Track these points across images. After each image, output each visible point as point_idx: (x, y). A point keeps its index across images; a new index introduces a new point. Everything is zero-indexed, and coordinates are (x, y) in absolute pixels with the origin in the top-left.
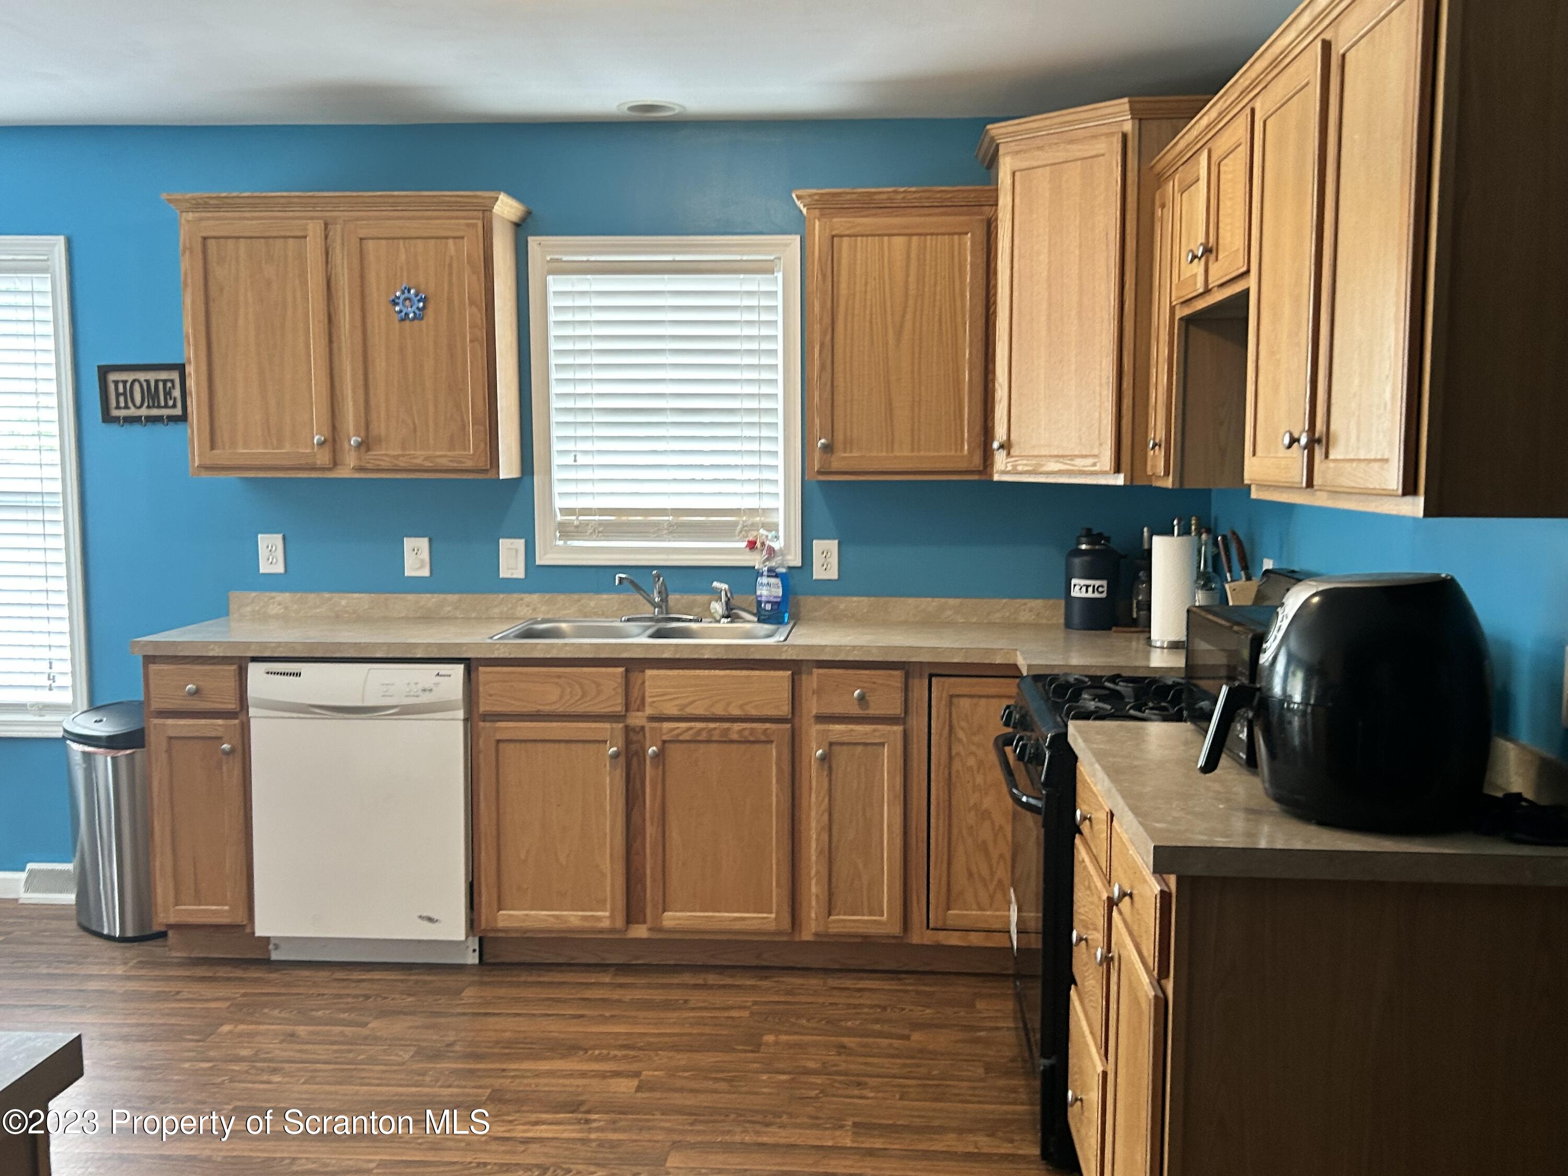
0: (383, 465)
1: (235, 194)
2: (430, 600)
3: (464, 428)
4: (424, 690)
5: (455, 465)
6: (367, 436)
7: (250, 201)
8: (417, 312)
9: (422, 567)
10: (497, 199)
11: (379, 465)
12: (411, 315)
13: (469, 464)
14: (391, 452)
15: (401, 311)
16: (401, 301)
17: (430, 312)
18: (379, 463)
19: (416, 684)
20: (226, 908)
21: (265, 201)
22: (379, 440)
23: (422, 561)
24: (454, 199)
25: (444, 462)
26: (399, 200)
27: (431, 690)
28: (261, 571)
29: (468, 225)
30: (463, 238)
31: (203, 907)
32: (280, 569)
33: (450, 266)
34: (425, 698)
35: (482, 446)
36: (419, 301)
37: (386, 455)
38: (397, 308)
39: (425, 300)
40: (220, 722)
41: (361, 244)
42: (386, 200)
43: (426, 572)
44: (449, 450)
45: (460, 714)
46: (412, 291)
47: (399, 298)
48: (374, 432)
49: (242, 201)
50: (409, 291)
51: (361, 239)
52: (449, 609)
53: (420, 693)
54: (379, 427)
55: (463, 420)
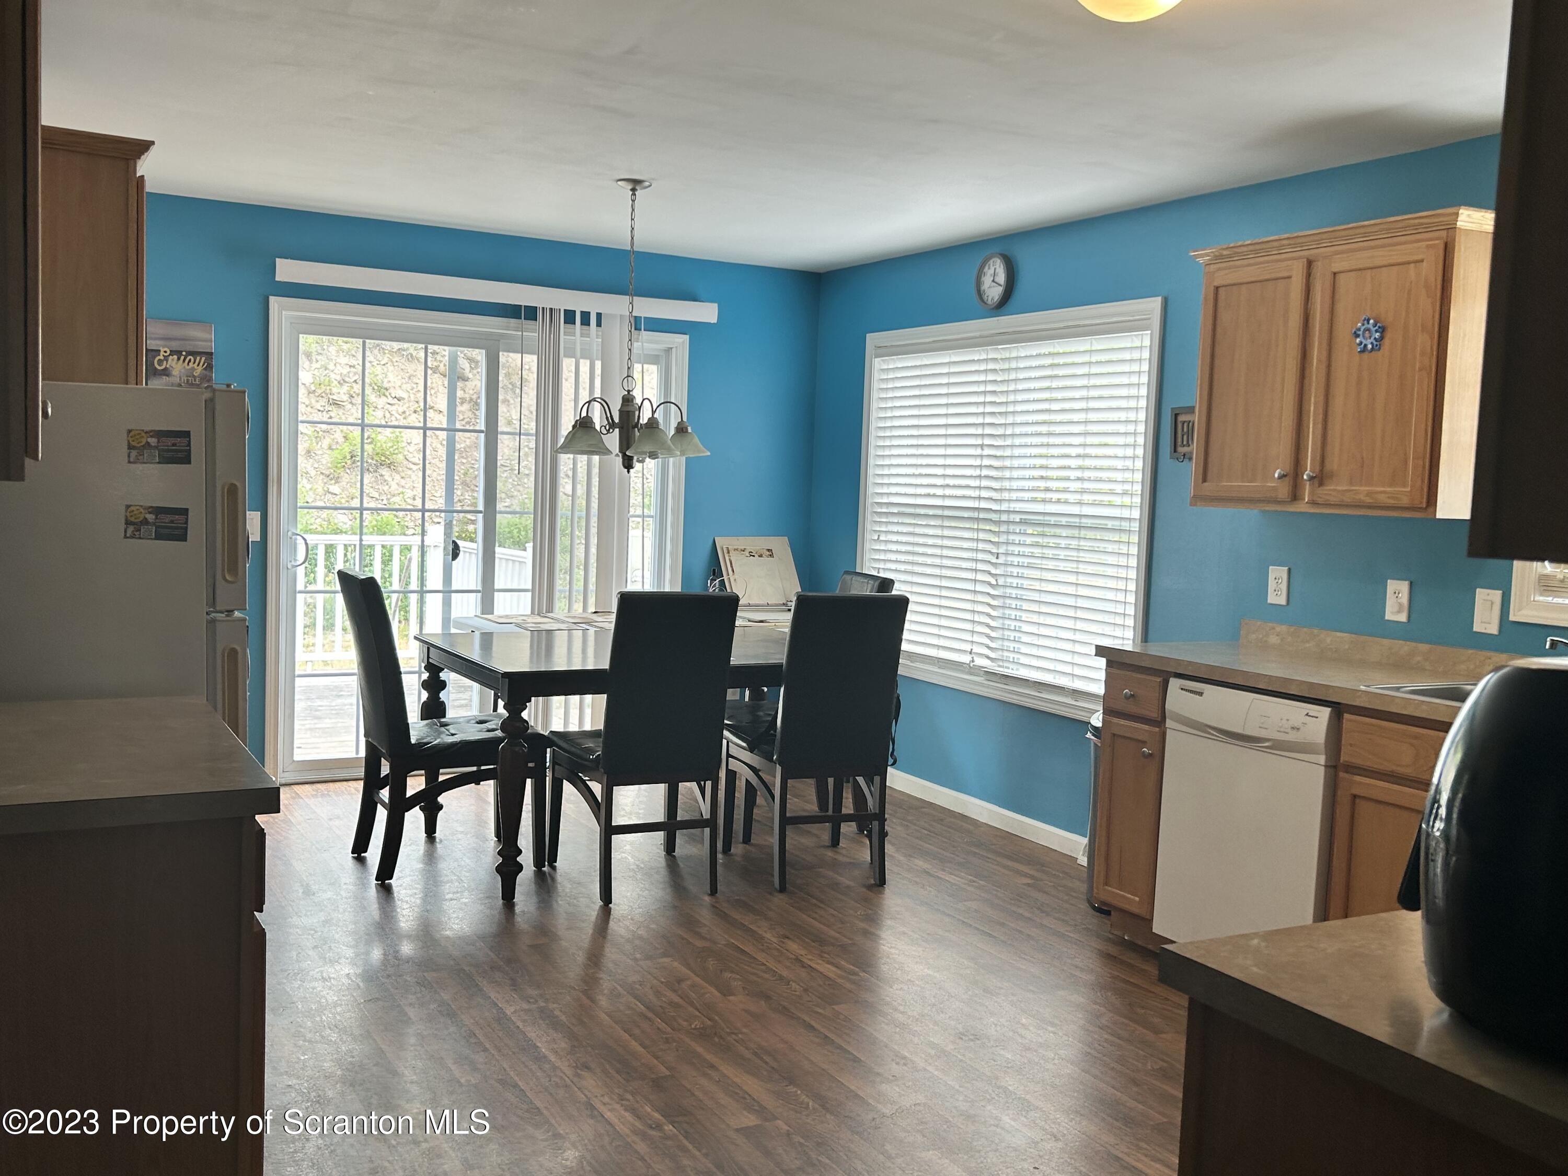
0: (1333, 500)
1: (1240, 243)
2: (1404, 647)
3: (1406, 462)
4: (1293, 728)
5: (1392, 501)
6: (1321, 471)
7: (1251, 248)
8: (1375, 343)
9: (1399, 612)
10: (1457, 214)
11: (1328, 500)
12: (1370, 346)
13: (1405, 501)
14: (1339, 488)
15: (1361, 343)
16: (1361, 333)
17: (1387, 341)
18: (1327, 497)
19: (1288, 720)
20: (1137, 899)
21: (1264, 246)
22: (1331, 475)
23: (1401, 605)
24: (1416, 221)
25: (1383, 499)
26: (1369, 230)
27: (1298, 729)
28: (1269, 601)
29: (1428, 247)
30: (1422, 261)
31: (1122, 893)
32: (1282, 601)
33: (1410, 291)
34: (1292, 737)
35: (1419, 483)
36: (1376, 331)
37: (1335, 490)
38: (1358, 340)
39: (1383, 330)
40: (1146, 727)
41: (1334, 278)
42: (1358, 231)
43: (1403, 618)
44: (1391, 485)
45: (1322, 759)
46: (1371, 321)
47: (1359, 330)
48: (1328, 466)
49: (1245, 249)
50: (1368, 321)
51: (1335, 274)
52: (1419, 658)
53: (1289, 730)
54: (1333, 463)
55: (1405, 454)
